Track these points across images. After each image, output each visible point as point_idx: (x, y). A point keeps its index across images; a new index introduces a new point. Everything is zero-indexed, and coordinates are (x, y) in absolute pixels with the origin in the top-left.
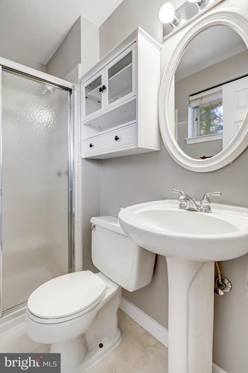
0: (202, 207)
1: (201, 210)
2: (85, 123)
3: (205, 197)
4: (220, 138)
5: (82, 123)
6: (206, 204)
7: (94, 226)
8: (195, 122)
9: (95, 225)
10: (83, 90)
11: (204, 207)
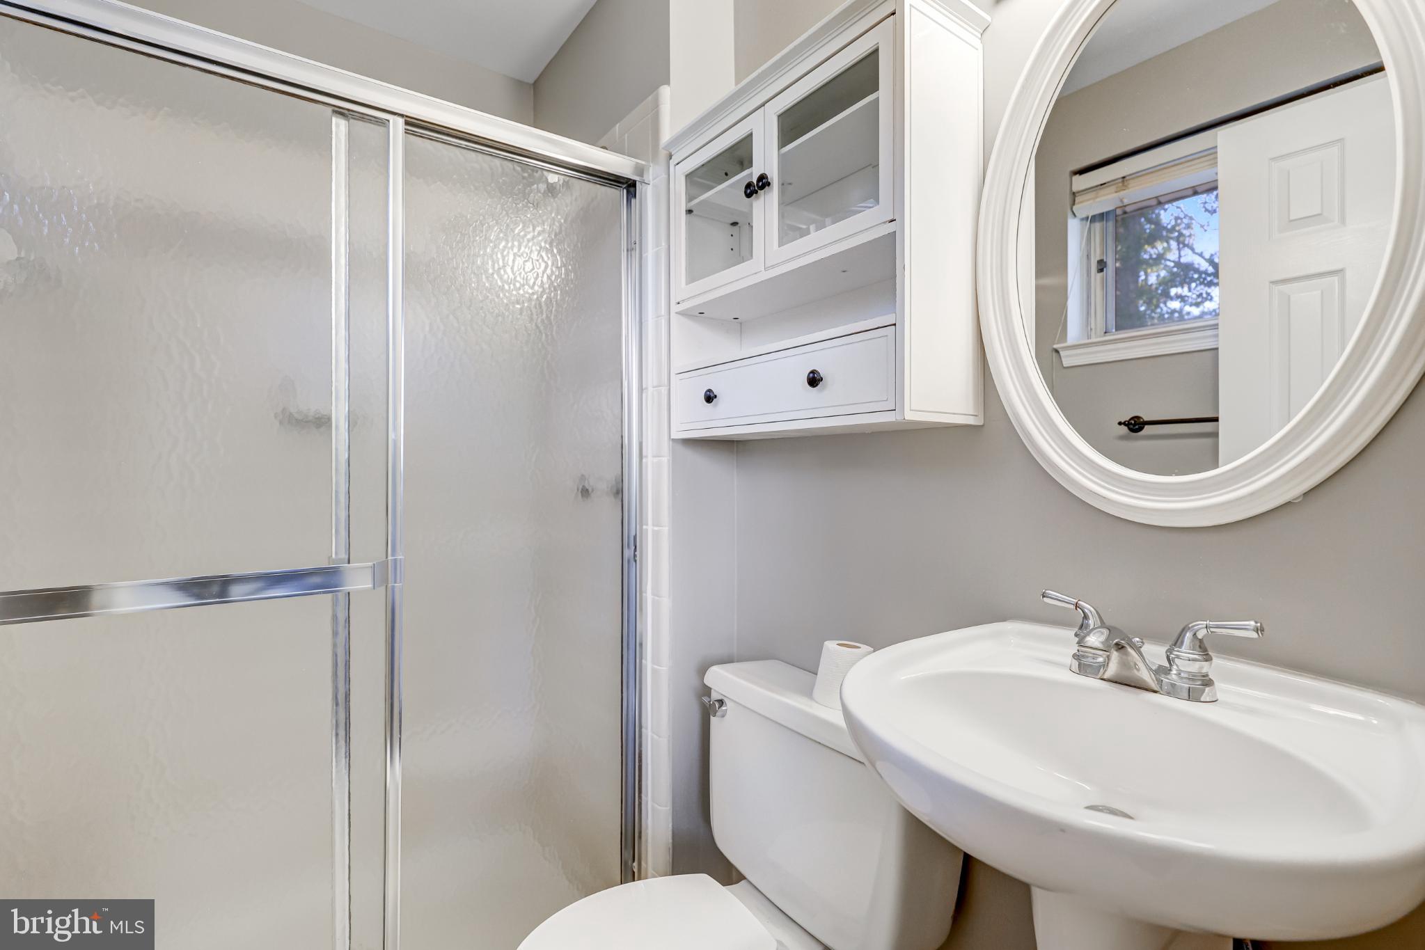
0: (1174, 676)
1: (1172, 691)
2: (687, 309)
3: (1189, 635)
4: (1208, 344)
5: (675, 308)
6: (1194, 668)
7: (721, 702)
8: (1097, 278)
9: (725, 700)
10: (679, 186)
11: (1186, 675)
